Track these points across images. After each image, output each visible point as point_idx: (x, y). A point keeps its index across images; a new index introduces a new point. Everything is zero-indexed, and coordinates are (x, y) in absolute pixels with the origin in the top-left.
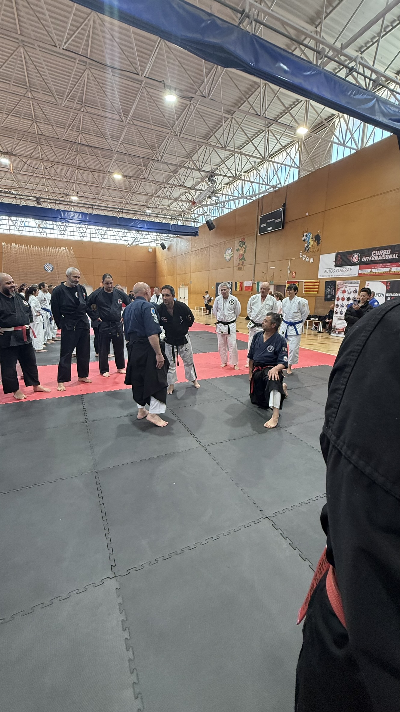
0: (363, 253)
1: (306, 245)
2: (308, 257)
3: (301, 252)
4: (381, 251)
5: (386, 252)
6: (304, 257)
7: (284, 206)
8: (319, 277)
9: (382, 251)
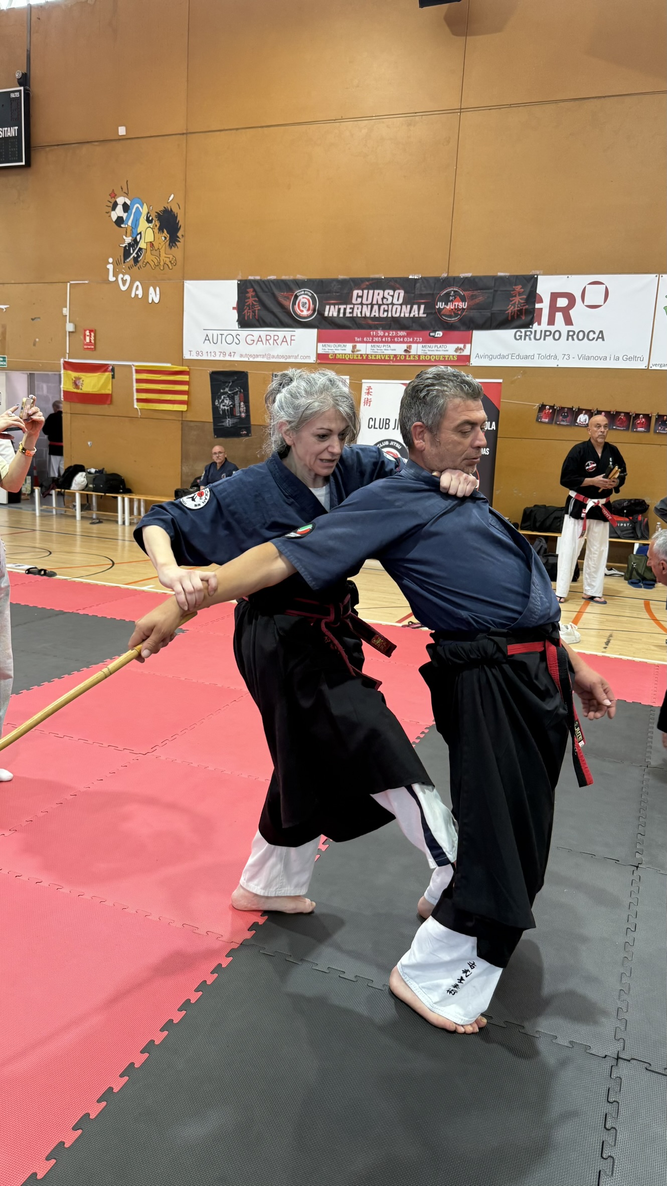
0: (326, 290)
1: (128, 240)
2: (137, 283)
3: (111, 260)
4: (376, 292)
5: (393, 296)
6: (124, 282)
7: (24, 80)
8: (187, 356)
9: (381, 292)
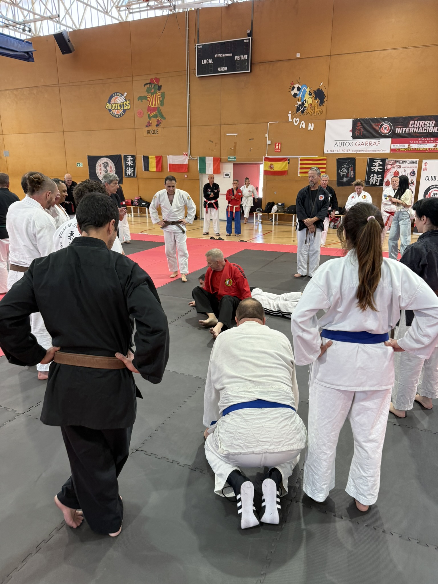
0: (395, 122)
2: (303, 122)
3: (290, 112)
4: (421, 122)
5: (429, 123)
6: (296, 122)
7: (251, 34)
8: (326, 152)
9: (424, 122)
